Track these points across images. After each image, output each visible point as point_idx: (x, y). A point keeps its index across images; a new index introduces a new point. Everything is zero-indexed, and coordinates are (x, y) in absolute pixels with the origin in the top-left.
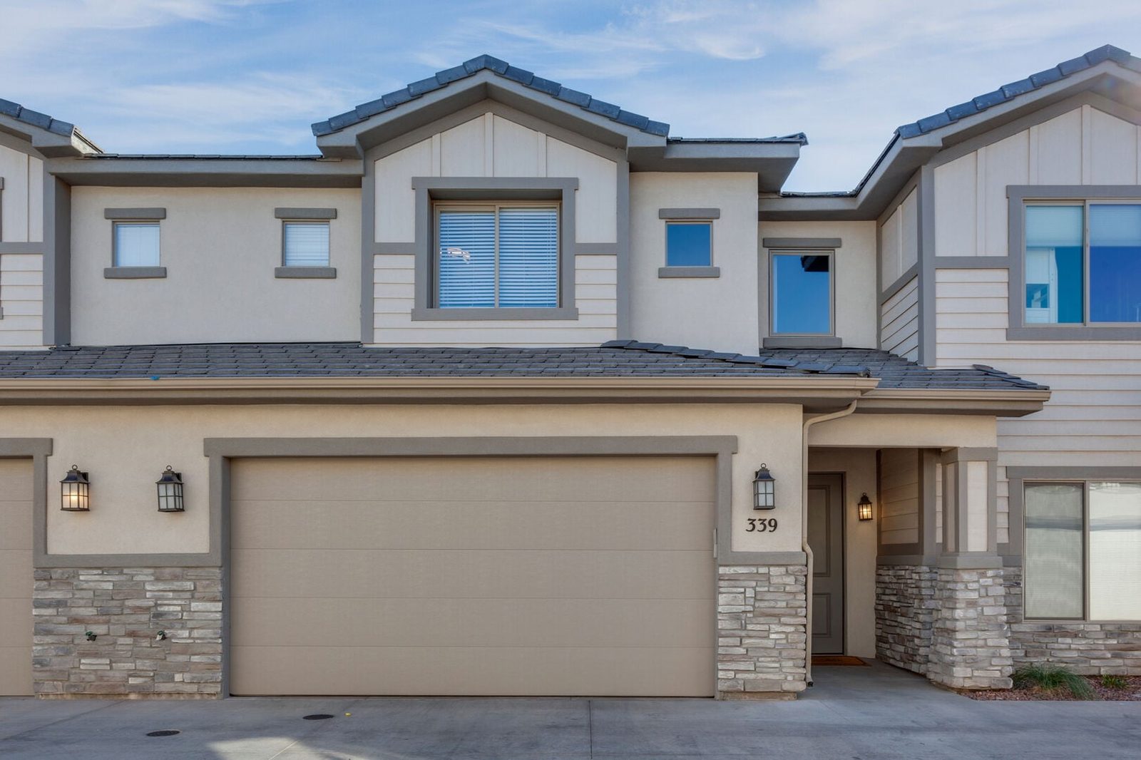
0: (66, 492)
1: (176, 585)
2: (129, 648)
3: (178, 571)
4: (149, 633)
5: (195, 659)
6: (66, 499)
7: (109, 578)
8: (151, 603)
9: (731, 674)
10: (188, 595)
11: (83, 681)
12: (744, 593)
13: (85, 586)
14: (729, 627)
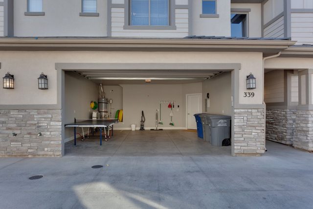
0: (5, 82)
1: (45, 116)
2: (28, 139)
3: (46, 111)
4: (35, 133)
5: (52, 142)
6: (5, 84)
7: (21, 113)
8: (36, 122)
9: (239, 147)
10: (50, 119)
11: (11, 150)
12: (243, 118)
13: (13, 116)
14: (238, 130)
